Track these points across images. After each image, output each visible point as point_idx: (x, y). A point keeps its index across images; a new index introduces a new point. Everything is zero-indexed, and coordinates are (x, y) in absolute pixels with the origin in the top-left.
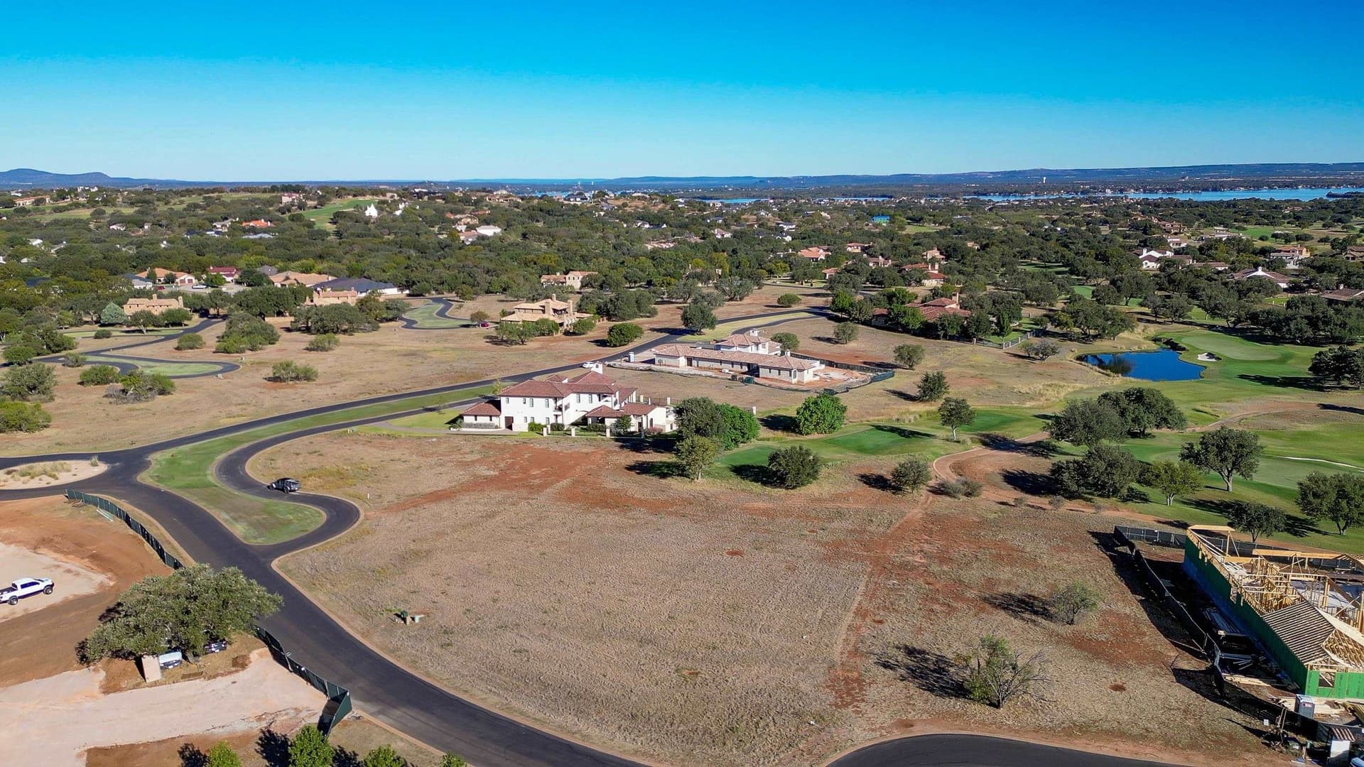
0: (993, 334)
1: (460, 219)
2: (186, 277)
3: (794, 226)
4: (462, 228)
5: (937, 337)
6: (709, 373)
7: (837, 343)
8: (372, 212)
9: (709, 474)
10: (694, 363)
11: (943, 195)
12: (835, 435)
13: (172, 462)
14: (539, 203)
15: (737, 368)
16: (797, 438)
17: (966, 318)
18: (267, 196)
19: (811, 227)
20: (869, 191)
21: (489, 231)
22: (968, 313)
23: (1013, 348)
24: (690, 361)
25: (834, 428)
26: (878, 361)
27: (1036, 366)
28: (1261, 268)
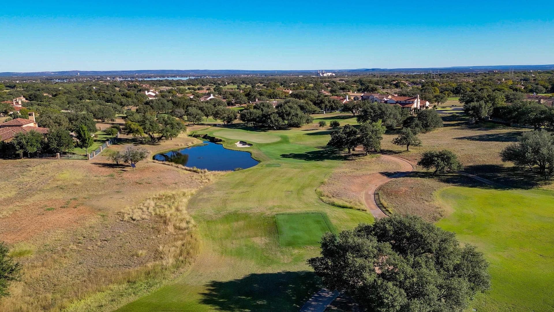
0: (75, 147)
17: (45, 135)
22: (46, 130)
28: (212, 95)
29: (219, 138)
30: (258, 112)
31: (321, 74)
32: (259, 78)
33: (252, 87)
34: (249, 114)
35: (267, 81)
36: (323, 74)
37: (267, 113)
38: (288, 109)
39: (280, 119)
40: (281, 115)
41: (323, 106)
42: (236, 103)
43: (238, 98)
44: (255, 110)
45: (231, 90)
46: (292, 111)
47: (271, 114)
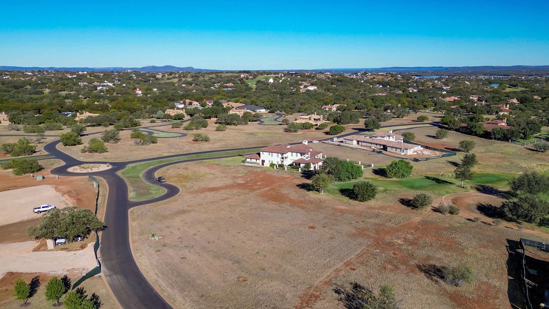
0: (521, 138)
1: (303, 84)
2: (196, 103)
3: (449, 87)
4: (302, 87)
5: (491, 138)
6: (366, 148)
7: (437, 138)
8: (271, 81)
9: (329, 191)
10: (360, 143)
11: (535, 75)
12: (404, 179)
13: (133, 168)
14: (338, 77)
15: (378, 146)
16: (385, 179)
17: (508, 130)
18: (237, 74)
19: (458, 88)
20: (498, 73)
21: (311, 88)
22: (510, 128)
23: (530, 146)
24: (358, 142)
25: (404, 176)
26: (452, 148)
27: (539, 155)
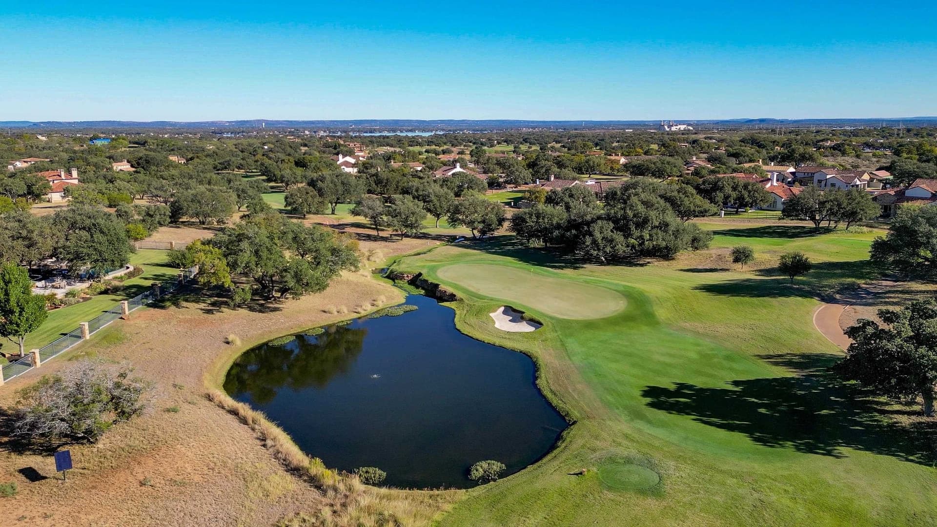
28: (458, 165)
29: (450, 290)
30: (558, 214)
31: (666, 127)
32: (554, 134)
33: (541, 149)
34: (534, 217)
35: (568, 139)
36: (670, 126)
37: (582, 217)
38: (641, 208)
39: (619, 237)
40: (621, 225)
41: (720, 196)
42: (506, 182)
43: (512, 173)
44: (549, 209)
45: (502, 155)
46: (653, 214)
47: (593, 221)
